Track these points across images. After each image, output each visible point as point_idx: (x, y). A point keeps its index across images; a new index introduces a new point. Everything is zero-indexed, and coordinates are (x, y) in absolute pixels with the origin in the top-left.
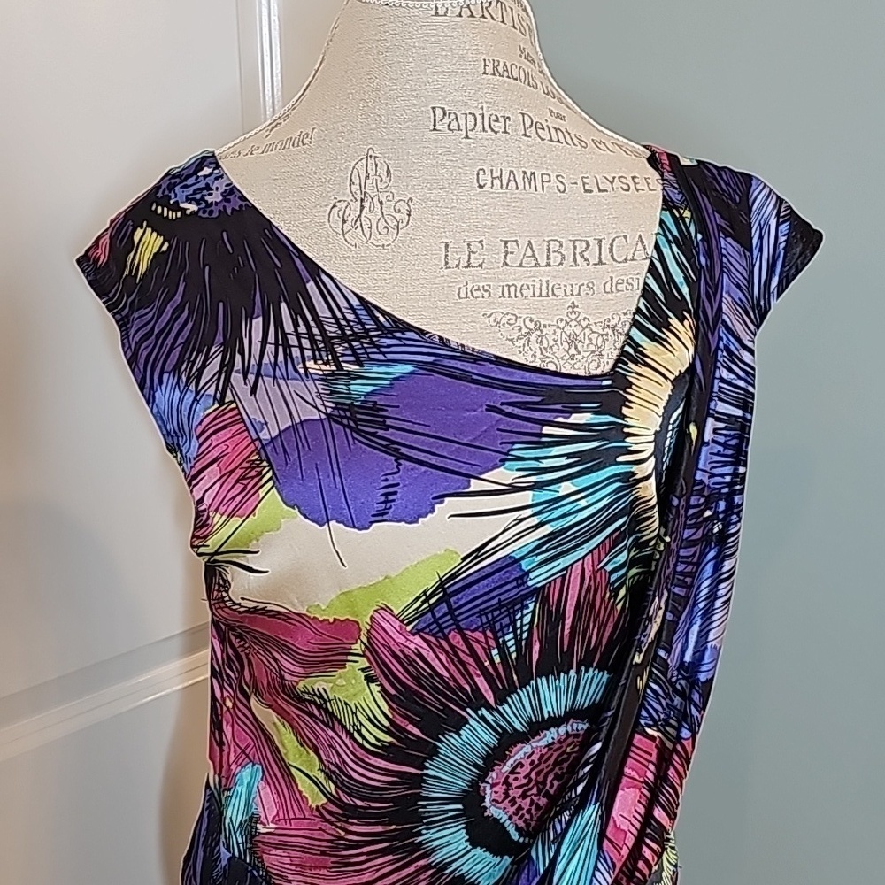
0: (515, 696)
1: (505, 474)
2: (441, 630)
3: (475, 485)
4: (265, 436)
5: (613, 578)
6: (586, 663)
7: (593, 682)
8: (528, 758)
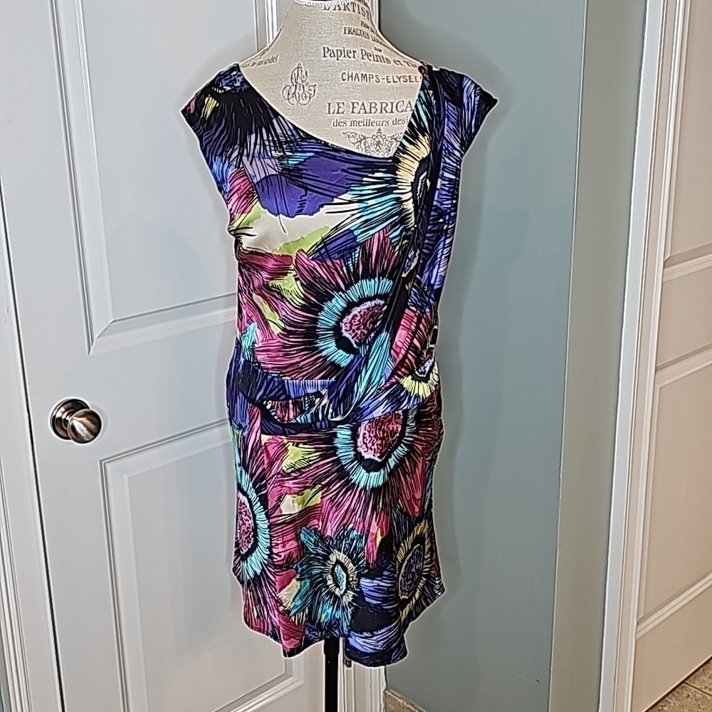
0: (353, 287)
1: (347, 196)
2: (323, 259)
3: (336, 200)
4: (255, 181)
5: (393, 241)
6: (382, 275)
7: (386, 285)
8: (359, 313)
